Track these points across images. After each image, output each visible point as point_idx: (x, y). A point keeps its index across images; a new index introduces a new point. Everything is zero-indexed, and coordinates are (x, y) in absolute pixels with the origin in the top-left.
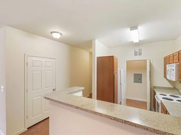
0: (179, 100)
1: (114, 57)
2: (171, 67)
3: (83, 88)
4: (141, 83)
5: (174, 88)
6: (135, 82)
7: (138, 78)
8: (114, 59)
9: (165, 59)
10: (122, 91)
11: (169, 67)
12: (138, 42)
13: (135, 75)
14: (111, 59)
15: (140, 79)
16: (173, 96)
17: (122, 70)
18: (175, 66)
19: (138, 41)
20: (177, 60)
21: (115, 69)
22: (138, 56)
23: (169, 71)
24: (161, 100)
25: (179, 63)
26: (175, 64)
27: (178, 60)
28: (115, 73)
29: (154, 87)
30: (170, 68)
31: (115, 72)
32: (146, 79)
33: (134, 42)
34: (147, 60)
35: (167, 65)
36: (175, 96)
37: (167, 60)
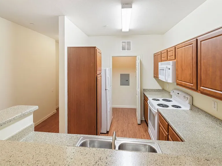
0: (174, 105)
1: (97, 49)
2: (167, 66)
3: (36, 108)
4: (129, 85)
5: (163, 89)
6: (122, 84)
7: (125, 80)
8: (97, 53)
9: (155, 55)
10: (108, 101)
11: (161, 65)
12: (127, 32)
13: (122, 75)
14: (92, 51)
15: (127, 80)
16: (166, 100)
17: (107, 69)
18: (171, 64)
19: (128, 30)
20: (172, 57)
21: (98, 68)
22: (126, 51)
23: (164, 70)
24: (158, 109)
25: (175, 61)
26: (171, 62)
27: (174, 57)
28: (98, 74)
29: (144, 90)
30: (165, 66)
31: (98, 72)
32: (135, 80)
33: (123, 30)
34: (136, 56)
35: (160, 63)
36: (167, 100)
37: (158, 58)
